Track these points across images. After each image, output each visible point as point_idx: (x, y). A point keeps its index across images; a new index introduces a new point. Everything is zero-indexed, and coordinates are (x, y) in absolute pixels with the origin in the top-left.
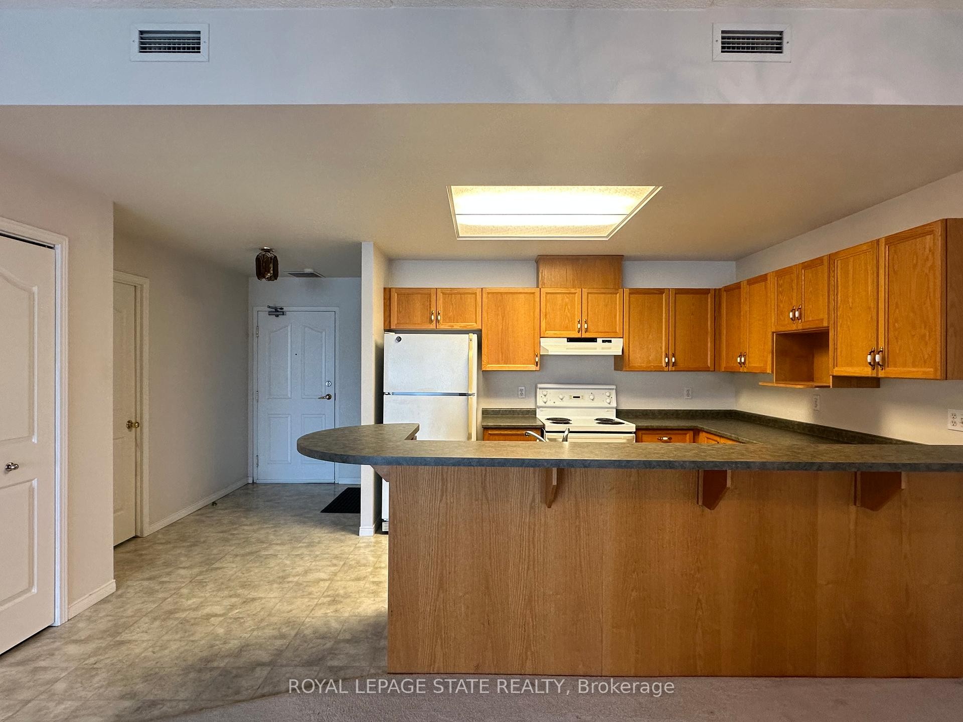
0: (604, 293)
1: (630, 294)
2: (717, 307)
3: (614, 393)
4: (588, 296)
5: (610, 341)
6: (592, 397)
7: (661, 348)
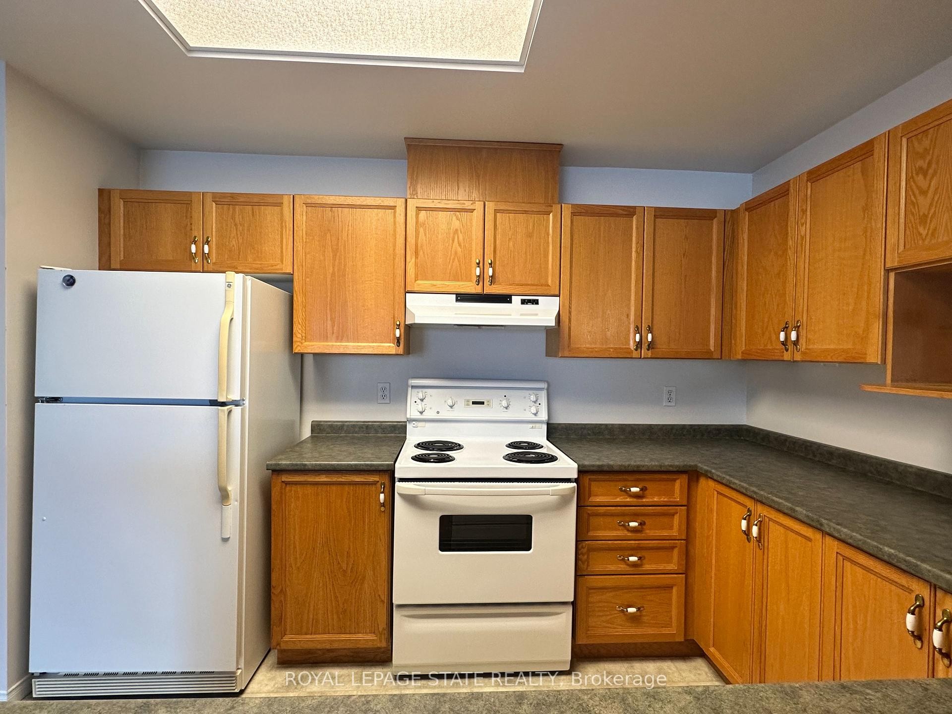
0: (526, 212)
1: (573, 214)
2: (728, 243)
3: (543, 394)
4: (495, 216)
5: (536, 302)
6: (504, 403)
7: (628, 316)
